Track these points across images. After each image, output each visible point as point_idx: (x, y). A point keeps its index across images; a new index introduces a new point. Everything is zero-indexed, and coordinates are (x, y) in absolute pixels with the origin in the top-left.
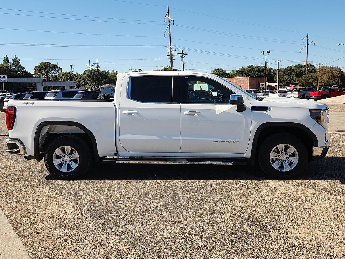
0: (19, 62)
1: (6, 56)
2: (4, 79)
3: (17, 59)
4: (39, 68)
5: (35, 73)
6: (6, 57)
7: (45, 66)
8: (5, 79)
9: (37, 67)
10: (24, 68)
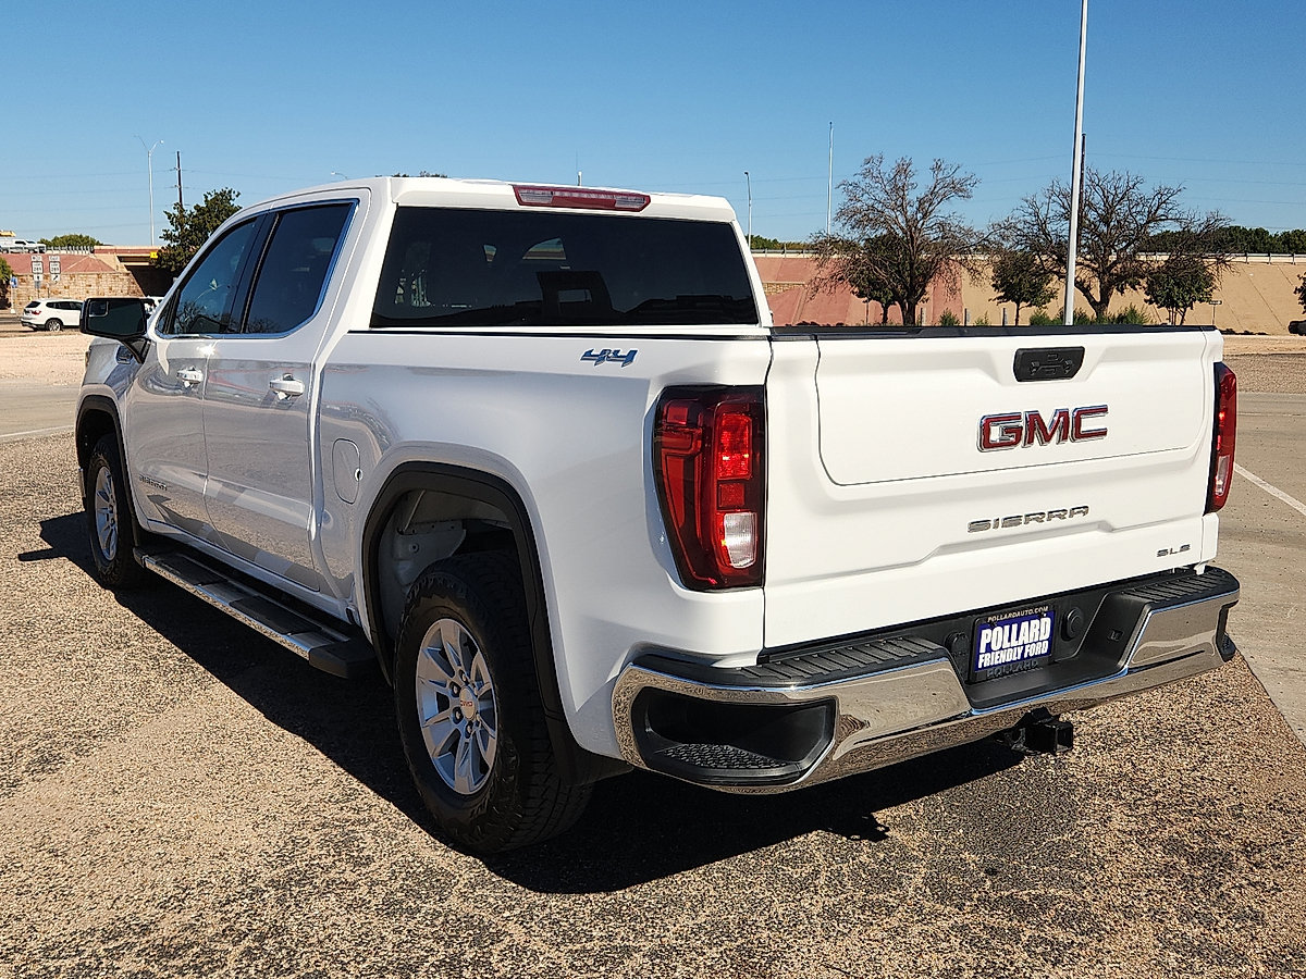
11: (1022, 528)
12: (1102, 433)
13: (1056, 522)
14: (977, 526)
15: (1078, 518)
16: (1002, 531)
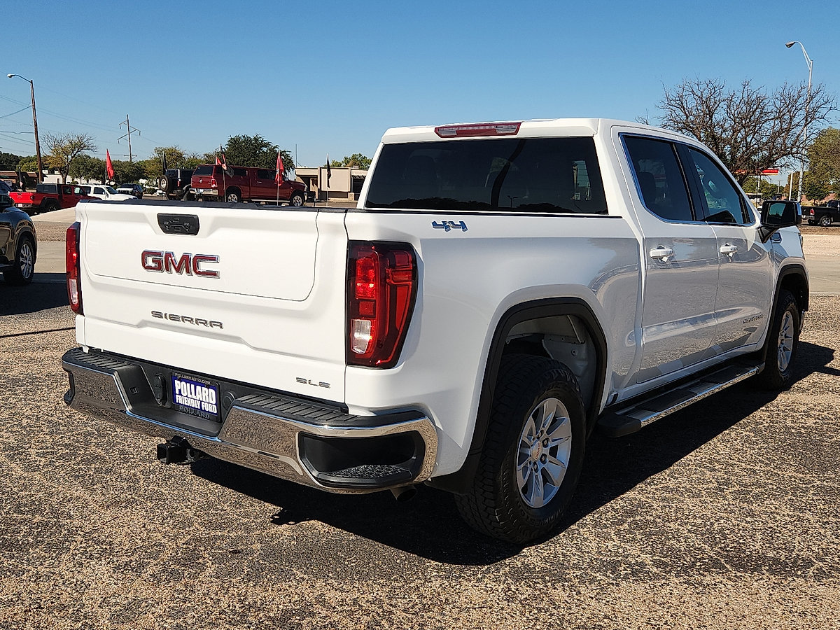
11: (180, 324)
12: (213, 274)
13: (201, 327)
14: (156, 314)
15: (216, 329)
16: (169, 322)
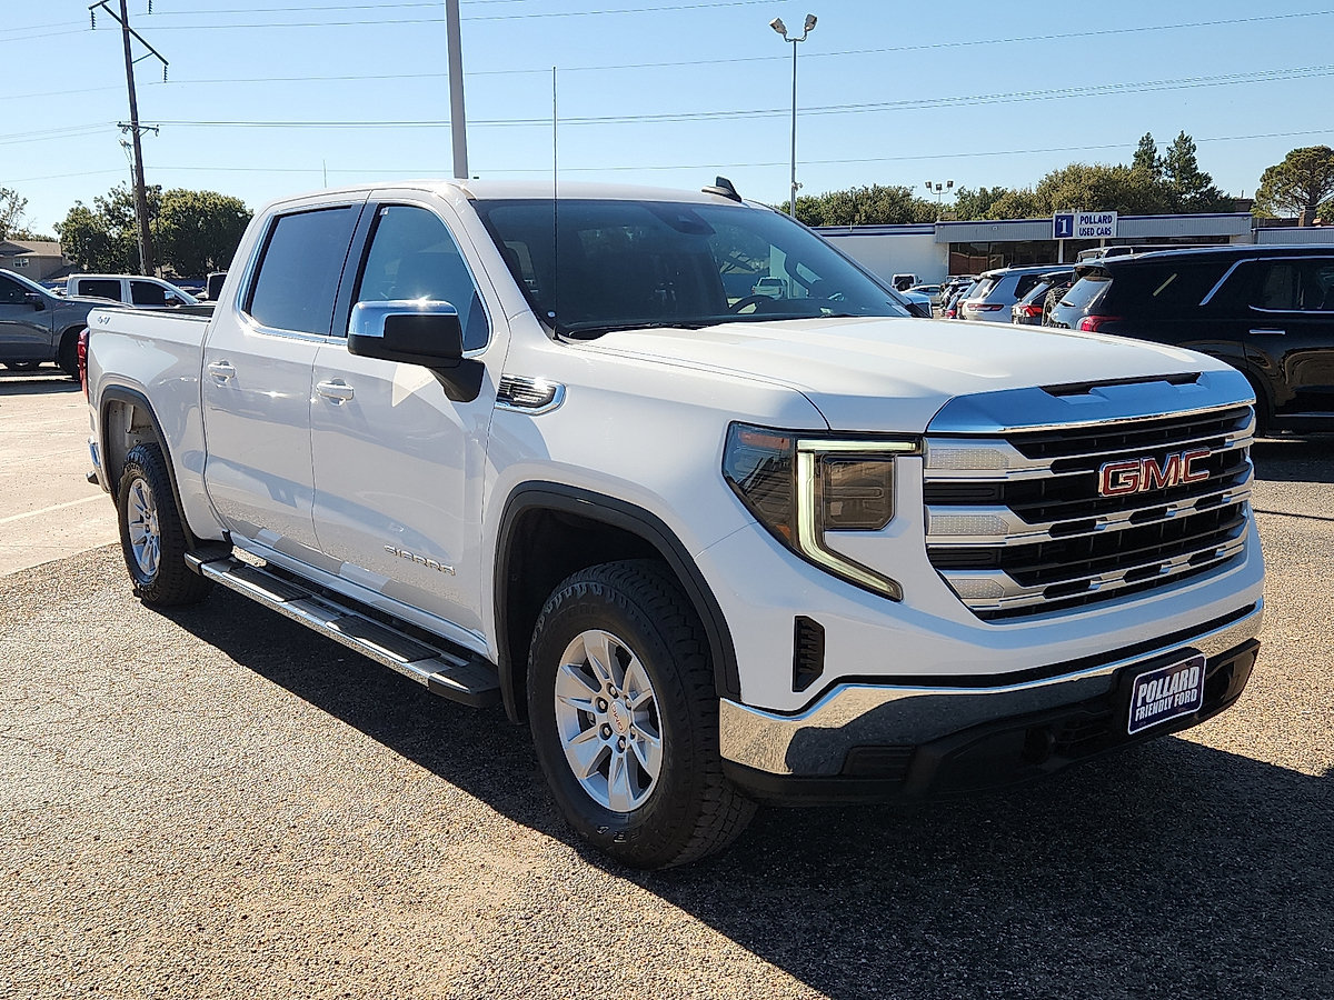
0: (1194, 154)
1: (1148, 138)
2: (1104, 226)
3: (1185, 145)
4: (1280, 173)
5: (1260, 194)
6: (1147, 142)
7: (1306, 165)
8: (1108, 225)
9: (1271, 170)
10: (1209, 180)
